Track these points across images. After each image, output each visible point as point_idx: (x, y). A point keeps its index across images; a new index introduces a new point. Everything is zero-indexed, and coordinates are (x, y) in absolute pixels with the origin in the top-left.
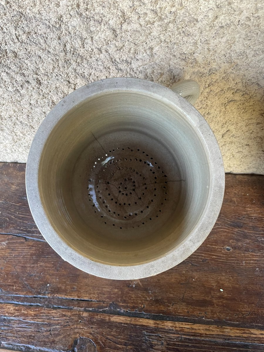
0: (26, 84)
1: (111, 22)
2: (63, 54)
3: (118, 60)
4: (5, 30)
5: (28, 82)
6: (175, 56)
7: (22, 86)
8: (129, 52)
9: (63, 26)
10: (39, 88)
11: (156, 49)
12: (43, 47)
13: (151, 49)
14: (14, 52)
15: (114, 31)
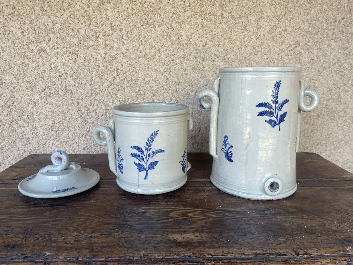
0: (73, 104)
1: (110, 80)
2: (91, 91)
3: (112, 93)
4: (70, 82)
6: (133, 91)
7: (70, 105)
8: (116, 90)
9: (92, 81)
10: (77, 106)
11: (126, 89)
12: (84, 88)
13: (124, 89)
15: (111, 83)
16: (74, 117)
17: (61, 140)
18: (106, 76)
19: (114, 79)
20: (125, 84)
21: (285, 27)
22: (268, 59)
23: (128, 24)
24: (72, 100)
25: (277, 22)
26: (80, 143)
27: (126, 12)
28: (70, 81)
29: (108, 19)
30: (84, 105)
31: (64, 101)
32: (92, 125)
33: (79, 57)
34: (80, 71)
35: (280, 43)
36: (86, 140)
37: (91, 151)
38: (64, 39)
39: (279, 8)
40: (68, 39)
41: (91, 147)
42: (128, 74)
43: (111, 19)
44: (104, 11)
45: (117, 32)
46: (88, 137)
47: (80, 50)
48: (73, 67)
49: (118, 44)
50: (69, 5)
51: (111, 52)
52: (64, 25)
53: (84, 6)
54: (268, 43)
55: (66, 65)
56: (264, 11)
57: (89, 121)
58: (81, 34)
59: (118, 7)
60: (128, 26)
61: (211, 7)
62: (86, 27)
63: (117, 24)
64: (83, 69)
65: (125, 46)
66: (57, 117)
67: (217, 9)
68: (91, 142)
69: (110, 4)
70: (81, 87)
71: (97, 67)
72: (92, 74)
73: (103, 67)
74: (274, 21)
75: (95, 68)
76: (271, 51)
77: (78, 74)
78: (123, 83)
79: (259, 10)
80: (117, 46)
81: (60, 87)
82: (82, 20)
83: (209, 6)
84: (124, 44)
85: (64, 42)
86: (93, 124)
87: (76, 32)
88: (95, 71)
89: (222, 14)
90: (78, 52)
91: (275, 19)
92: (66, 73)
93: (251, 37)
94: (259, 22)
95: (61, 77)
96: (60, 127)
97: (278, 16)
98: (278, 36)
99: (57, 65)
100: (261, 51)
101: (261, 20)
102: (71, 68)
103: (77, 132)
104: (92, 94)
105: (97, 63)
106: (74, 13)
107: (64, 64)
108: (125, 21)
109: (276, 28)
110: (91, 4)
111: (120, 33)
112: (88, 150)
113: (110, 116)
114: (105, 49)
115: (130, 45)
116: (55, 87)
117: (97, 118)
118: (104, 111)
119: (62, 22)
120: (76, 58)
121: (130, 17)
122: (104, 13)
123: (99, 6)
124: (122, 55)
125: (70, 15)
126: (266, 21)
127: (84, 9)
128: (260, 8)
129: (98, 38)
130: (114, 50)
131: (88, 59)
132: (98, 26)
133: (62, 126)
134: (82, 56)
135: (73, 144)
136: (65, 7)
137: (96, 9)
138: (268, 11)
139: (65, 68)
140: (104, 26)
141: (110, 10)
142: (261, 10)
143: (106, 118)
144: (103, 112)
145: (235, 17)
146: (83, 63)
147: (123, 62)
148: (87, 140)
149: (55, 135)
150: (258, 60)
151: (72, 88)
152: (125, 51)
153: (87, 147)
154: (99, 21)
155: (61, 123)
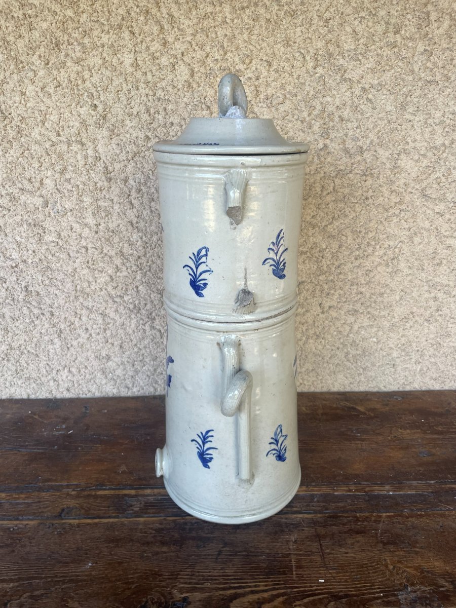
0: (42, 316)
1: (109, 272)
2: (75, 292)
3: (114, 295)
5: (43, 314)
6: (153, 291)
7: (37, 317)
8: (122, 289)
9: (76, 274)
10: (51, 319)
11: (140, 288)
12: (60, 288)
13: (137, 287)
14: (37, 292)
15: (111, 277)
16: (46, 338)
17: (25, 376)
18: (101, 264)
19: (118, 269)
20: (138, 278)
21: (449, 169)
22: (411, 230)
23: (139, 169)
24: (41, 308)
25: (433, 160)
26: (60, 380)
27: (135, 145)
28: (33, 276)
29: (98, 159)
30: (63, 316)
31: (25, 310)
32: (80, 350)
33: (47, 232)
34: (50, 257)
35: (435, 199)
36: (71, 375)
37: (81, 392)
38: (14, 198)
39: (440, 131)
40: (23, 198)
41: (81, 387)
42: (143, 260)
43: (104, 159)
44: (90, 144)
45: (119, 183)
46: (73, 370)
47: (48, 218)
48: (36, 251)
49: (122, 206)
50: (19, 133)
51: (108, 222)
52: (11, 171)
53: (50, 134)
54: (413, 199)
55: (24, 246)
56: (409, 138)
57: (75, 343)
58: (48, 189)
59: (118, 135)
60: (140, 173)
61: (303, 132)
62: (57, 176)
63: (116, 169)
64: (57, 254)
65: (135, 210)
66: (16, 338)
67: (316, 136)
68: (80, 378)
69: (102, 130)
70: (55, 286)
71: (83, 250)
72: (74, 262)
73: (94, 250)
74: (428, 157)
75: (80, 251)
76: (419, 214)
77: (48, 263)
78: (133, 277)
79: (400, 138)
80: (119, 211)
81: (16, 287)
82: (46, 160)
83: (299, 131)
84: (133, 207)
85: (15, 205)
86: (81, 348)
87: (37, 185)
88: (81, 258)
89: (326, 146)
90: (43, 223)
91: (430, 154)
92: (25, 262)
93: (380, 189)
94: (397, 159)
95: (16, 269)
96: (22, 354)
97: (435, 148)
98: (434, 186)
99: (7, 246)
100: (398, 216)
101: (403, 156)
102: (34, 252)
103: (53, 362)
104: (76, 297)
105: (83, 243)
106: (30, 148)
107: (19, 245)
108: (132, 164)
109: (430, 172)
110: (63, 130)
111: (125, 185)
112: (77, 391)
113: (112, 334)
114: (97, 217)
115: (144, 209)
116: (6, 287)
117: (88, 338)
118: (102, 327)
119: (8, 165)
120: (42, 234)
121: (142, 154)
122: (91, 148)
123: (79, 133)
124: (130, 228)
125: (23, 153)
126: (412, 159)
127: (49, 140)
128: (403, 133)
129: (81, 195)
130: (114, 218)
131: (66, 235)
132: (80, 172)
133: (26, 352)
134: (53, 229)
135: (49, 381)
136: (11, 135)
137: (74, 139)
138: (418, 137)
139: (22, 252)
140: (92, 172)
141: (102, 142)
142: (404, 137)
143: (105, 337)
144: (100, 328)
145: (352, 151)
146: (56, 243)
147: (132, 239)
148: (74, 376)
149: (15, 368)
150: (392, 232)
151: (38, 289)
152: (135, 220)
153: (74, 386)
154: (82, 163)
155: (23, 347)
